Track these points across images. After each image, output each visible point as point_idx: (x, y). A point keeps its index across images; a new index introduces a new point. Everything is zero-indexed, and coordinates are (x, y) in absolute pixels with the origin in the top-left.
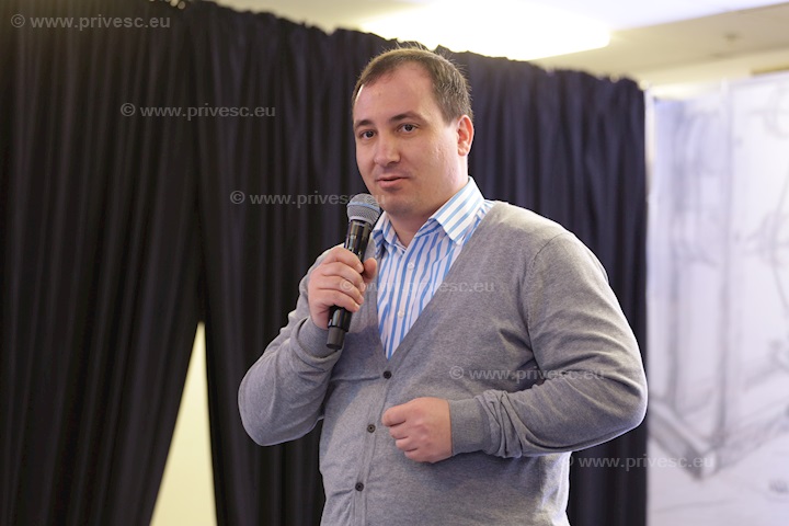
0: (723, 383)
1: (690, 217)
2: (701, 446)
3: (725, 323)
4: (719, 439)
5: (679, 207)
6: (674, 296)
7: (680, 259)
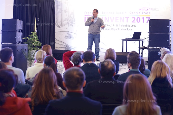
0: (61, 21)
1: (58, 9)
2: (60, 25)
3: (62, 17)
4: (61, 25)
5: (57, 8)
6: (57, 15)
7: (57, 12)
